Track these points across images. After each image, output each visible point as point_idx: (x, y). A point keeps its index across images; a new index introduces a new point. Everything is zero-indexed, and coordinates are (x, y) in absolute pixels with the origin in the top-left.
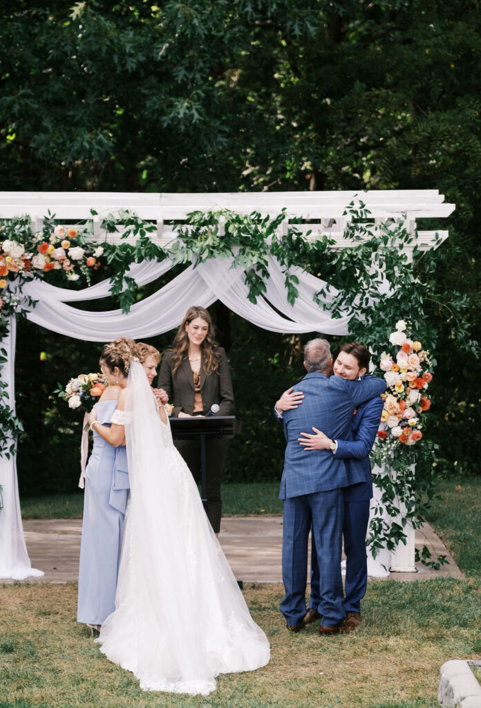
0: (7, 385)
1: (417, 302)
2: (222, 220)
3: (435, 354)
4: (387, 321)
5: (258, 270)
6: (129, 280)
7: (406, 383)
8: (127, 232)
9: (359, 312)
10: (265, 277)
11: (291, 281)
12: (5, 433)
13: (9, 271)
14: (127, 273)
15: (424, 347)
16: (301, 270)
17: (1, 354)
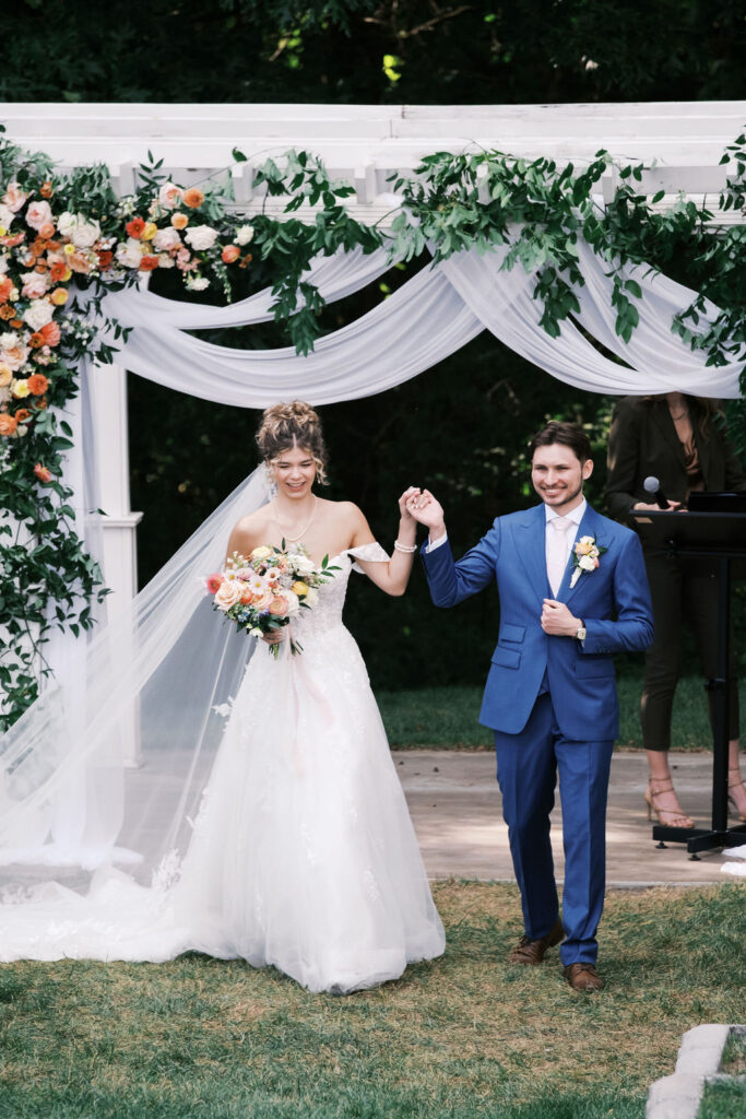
0: (72, 494)
2: (483, 172)
5: (561, 269)
6: (308, 289)
8: (297, 199)
10: (577, 283)
11: (623, 292)
12: (68, 586)
13: (73, 271)
14: (305, 277)
16: (645, 267)
17: (60, 432)
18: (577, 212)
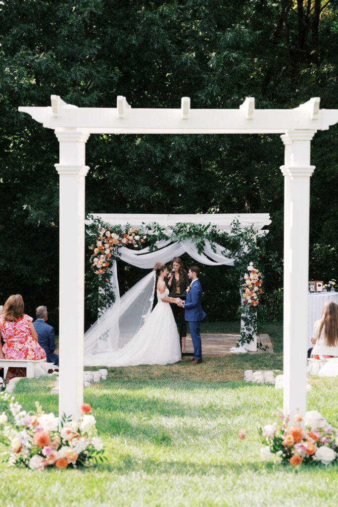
0: (112, 284)
1: (257, 255)
2: (188, 226)
3: (263, 274)
4: (247, 262)
5: (201, 243)
6: (155, 247)
7: (253, 284)
8: (154, 231)
9: (237, 258)
10: (204, 246)
11: (213, 247)
13: (114, 244)
14: (155, 245)
15: (260, 271)
16: (216, 243)
17: (110, 273)
18: (205, 233)
